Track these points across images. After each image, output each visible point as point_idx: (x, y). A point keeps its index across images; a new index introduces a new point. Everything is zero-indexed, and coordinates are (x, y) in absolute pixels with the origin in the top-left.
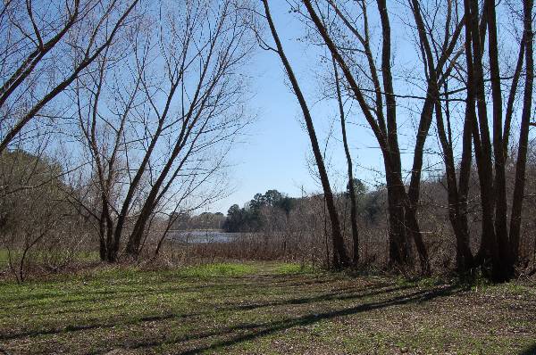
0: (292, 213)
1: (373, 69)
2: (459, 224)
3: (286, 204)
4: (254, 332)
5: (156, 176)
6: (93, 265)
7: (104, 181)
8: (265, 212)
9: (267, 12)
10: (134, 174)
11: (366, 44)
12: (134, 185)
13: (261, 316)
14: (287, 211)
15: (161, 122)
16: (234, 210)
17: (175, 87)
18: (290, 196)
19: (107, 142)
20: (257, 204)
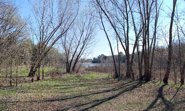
0: (107, 59)
1: (125, 34)
2: (140, 69)
3: (105, 58)
4: (99, 103)
5: (78, 54)
6: (64, 73)
7: (67, 55)
8: (101, 59)
9: (102, 21)
10: (73, 54)
11: (124, 28)
12: (73, 56)
13: (100, 97)
14: (106, 59)
15: (79, 42)
16: (94, 59)
17: (82, 35)
18: (106, 56)
19: (67, 45)
20: (99, 57)
